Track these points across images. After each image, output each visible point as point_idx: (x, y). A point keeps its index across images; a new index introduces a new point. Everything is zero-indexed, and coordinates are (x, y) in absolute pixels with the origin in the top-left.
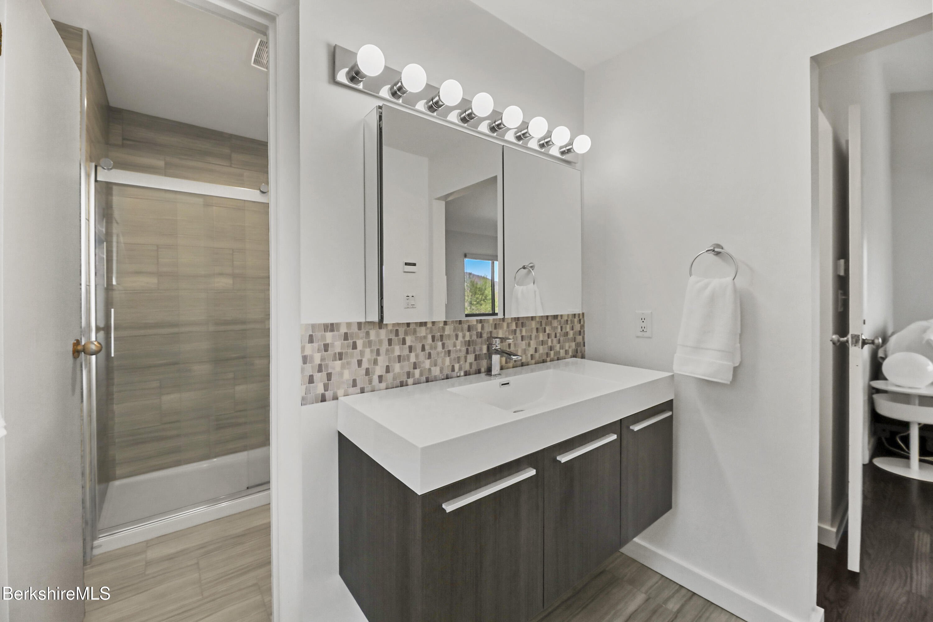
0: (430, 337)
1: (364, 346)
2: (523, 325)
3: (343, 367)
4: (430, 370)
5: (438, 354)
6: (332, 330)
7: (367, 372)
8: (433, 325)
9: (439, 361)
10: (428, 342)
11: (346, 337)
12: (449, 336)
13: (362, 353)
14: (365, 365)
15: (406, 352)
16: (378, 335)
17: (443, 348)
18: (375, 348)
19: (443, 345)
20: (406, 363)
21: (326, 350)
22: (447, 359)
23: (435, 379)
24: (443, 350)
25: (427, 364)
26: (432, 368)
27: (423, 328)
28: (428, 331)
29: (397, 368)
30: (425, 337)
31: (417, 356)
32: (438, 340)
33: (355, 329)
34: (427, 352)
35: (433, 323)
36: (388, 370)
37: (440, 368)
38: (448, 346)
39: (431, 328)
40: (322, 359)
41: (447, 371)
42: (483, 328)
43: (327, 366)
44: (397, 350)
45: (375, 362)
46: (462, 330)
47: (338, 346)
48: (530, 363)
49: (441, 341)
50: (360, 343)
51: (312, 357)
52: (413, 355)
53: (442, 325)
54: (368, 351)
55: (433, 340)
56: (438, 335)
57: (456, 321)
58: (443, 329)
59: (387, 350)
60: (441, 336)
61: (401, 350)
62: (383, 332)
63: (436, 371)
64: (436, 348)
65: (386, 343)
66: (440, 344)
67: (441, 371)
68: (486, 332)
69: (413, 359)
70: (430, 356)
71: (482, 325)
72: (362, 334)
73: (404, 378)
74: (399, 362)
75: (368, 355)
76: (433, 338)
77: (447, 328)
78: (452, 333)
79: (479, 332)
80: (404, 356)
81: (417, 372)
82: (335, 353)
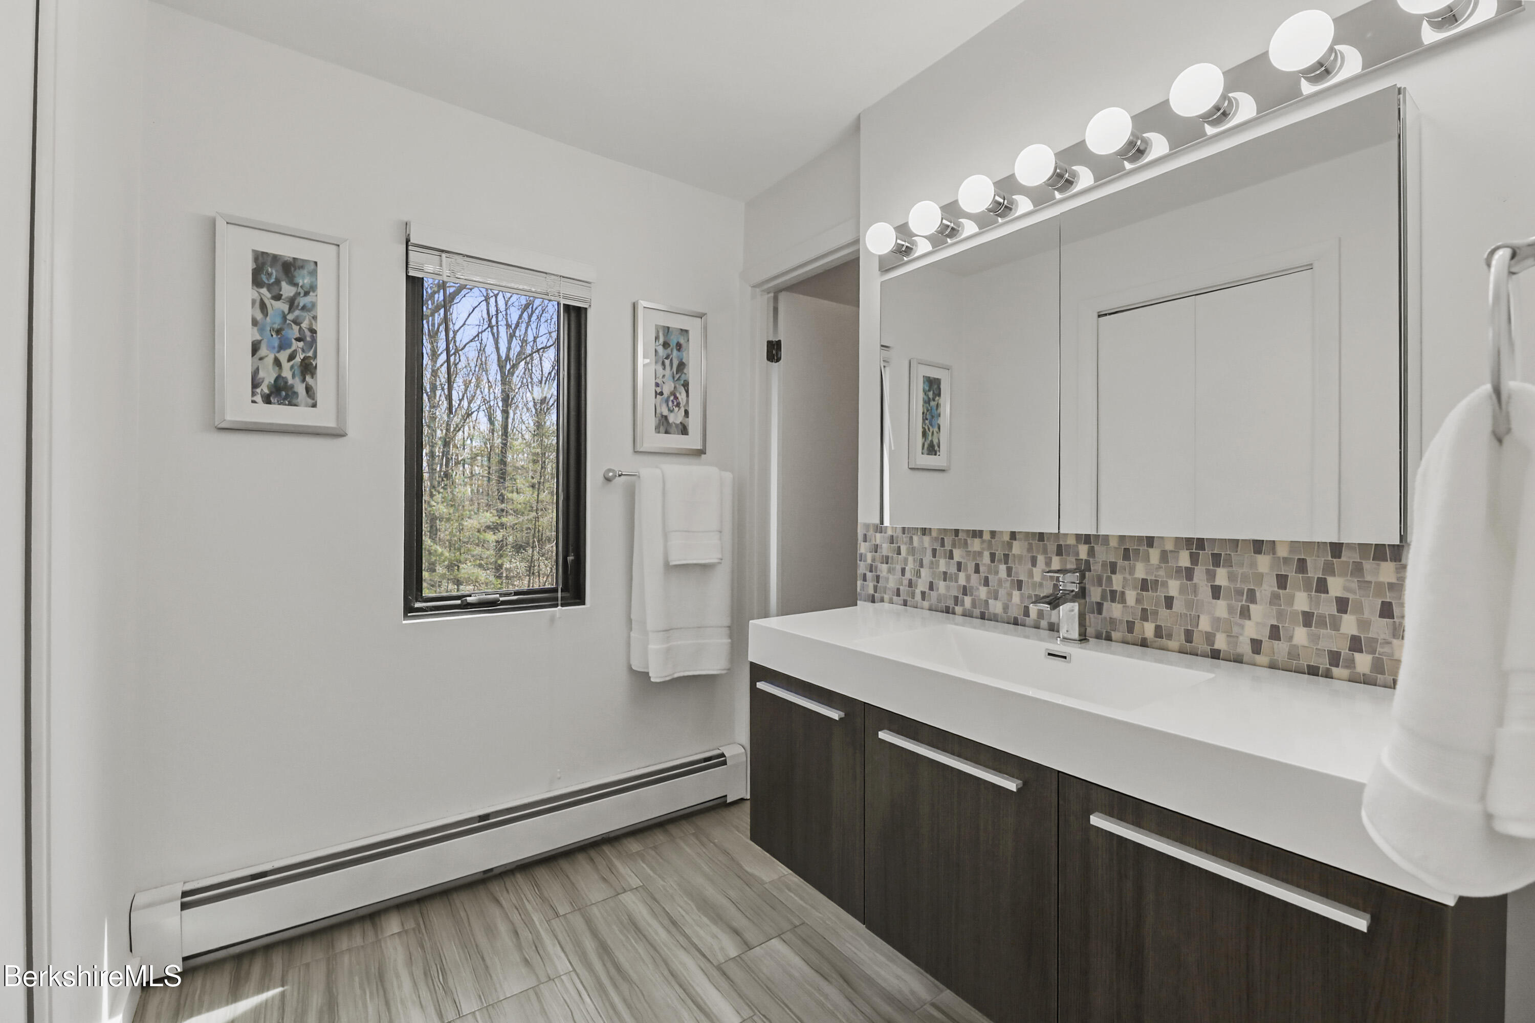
0: (986, 555)
1: (908, 554)
2: (1216, 560)
3: (889, 571)
4: (986, 602)
5: (1000, 581)
6: (881, 532)
7: (910, 584)
8: (991, 538)
9: (1002, 593)
10: (984, 562)
11: (892, 540)
12: (1020, 557)
13: (906, 560)
14: (908, 575)
15: (953, 569)
16: (922, 542)
17: (1009, 575)
18: (918, 556)
19: (1009, 571)
20: (953, 584)
21: (876, 552)
22: (1016, 594)
23: (995, 618)
24: (1010, 578)
25: (983, 592)
26: (990, 601)
27: (977, 541)
28: (985, 545)
29: (942, 586)
30: (980, 554)
31: (968, 578)
32: (1000, 561)
33: (899, 532)
34: (983, 575)
35: (993, 534)
36: (931, 587)
37: (1003, 603)
38: (1017, 573)
39: (990, 542)
40: (874, 560)
41: (1015, 612)
42: (1091, 552)
43: (876, 567)
44: (943, 565)
45: (918, 574)
46: (1045, 551)
47: (886, 549)
48: (1245, 659)
49: (1006, 563)
50: (904, 549)
51: (866, 555)
52: (962, 576)
53: (1007, 538)
54: (910, 559)
55: (993, 561)
56: (999, 553)
57: (1034, 534)
58: (1010, 546)
59: (932, 563)
60: (1006, 556)
61: (948, 565)
62: (926, 539)
63: (996, 607)
64: (997, 573)
65: (929, 553)
66: (1003, 568)
67: (1006, 608)
68: (1100, 561)
69: (962, 581)
70: (986, 583)
71: (1089, 549)
72: (905, 538)
73: (951, 603)
74: (945, 580)
75: (910, 566)
76: (993, 556)
77: (1016, 544)
78: (1025, 553)
79: (1082, 560)
80: (951, 574)
81: (968, 600)
82: (883, 556)
